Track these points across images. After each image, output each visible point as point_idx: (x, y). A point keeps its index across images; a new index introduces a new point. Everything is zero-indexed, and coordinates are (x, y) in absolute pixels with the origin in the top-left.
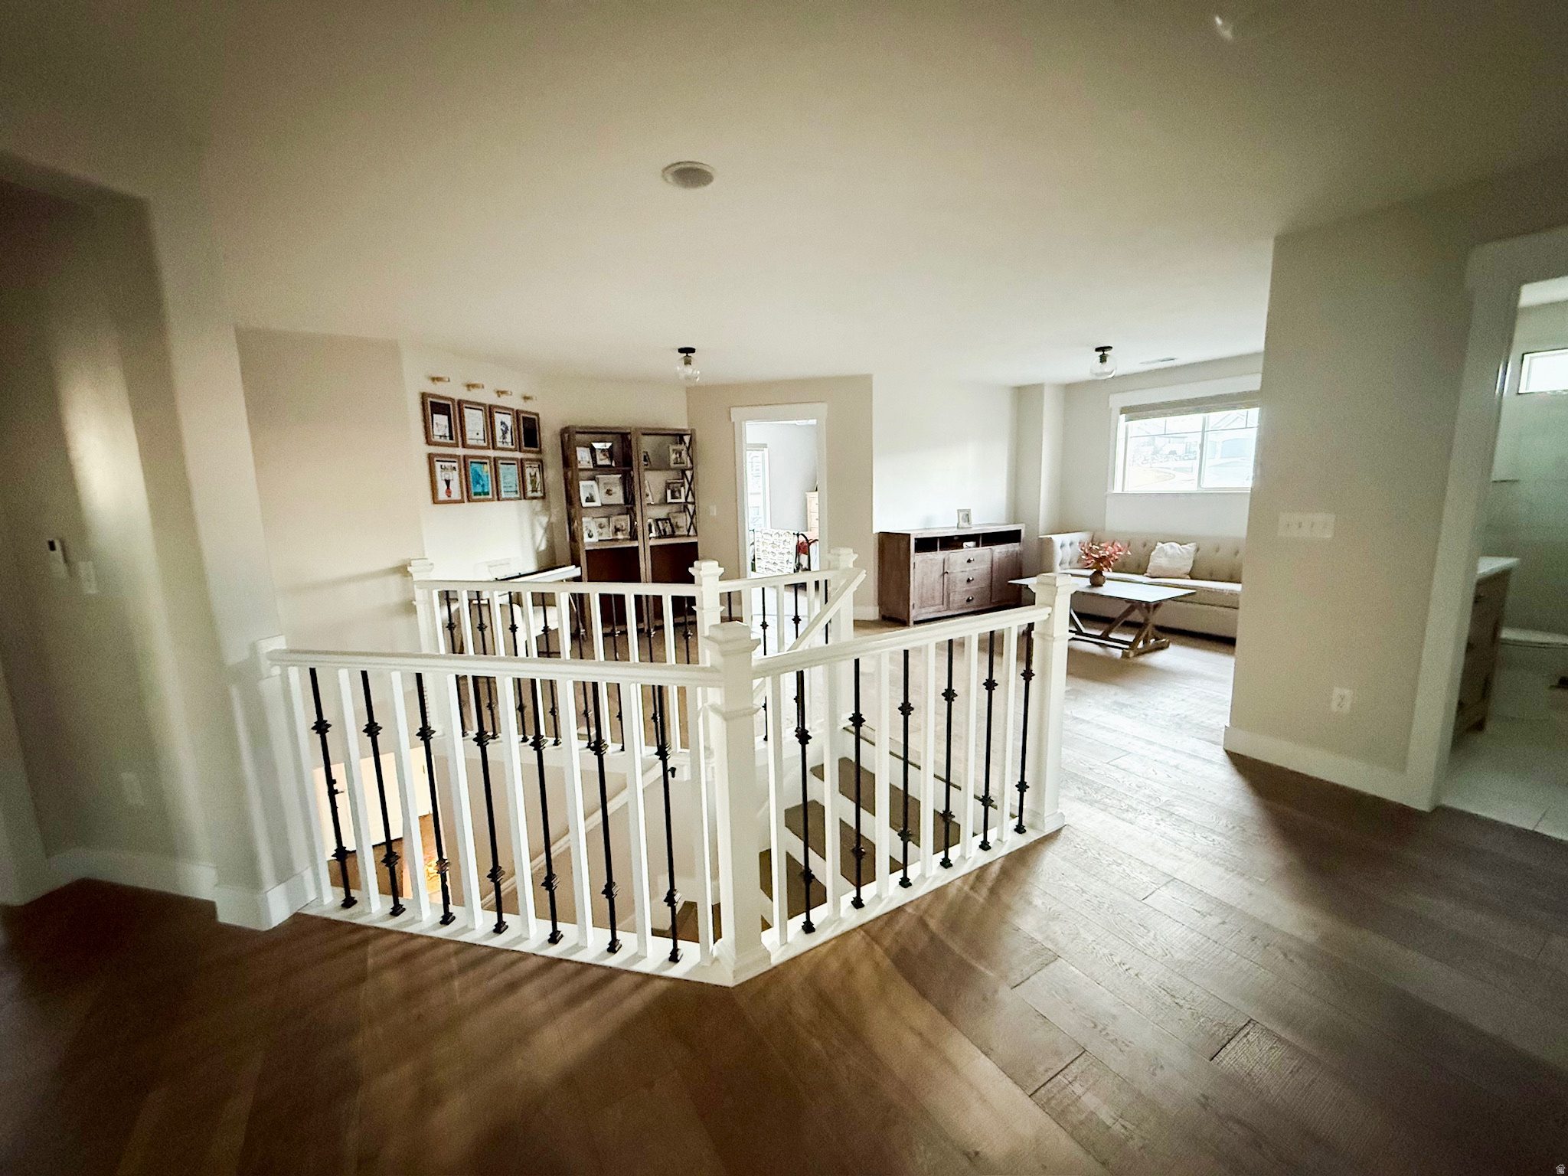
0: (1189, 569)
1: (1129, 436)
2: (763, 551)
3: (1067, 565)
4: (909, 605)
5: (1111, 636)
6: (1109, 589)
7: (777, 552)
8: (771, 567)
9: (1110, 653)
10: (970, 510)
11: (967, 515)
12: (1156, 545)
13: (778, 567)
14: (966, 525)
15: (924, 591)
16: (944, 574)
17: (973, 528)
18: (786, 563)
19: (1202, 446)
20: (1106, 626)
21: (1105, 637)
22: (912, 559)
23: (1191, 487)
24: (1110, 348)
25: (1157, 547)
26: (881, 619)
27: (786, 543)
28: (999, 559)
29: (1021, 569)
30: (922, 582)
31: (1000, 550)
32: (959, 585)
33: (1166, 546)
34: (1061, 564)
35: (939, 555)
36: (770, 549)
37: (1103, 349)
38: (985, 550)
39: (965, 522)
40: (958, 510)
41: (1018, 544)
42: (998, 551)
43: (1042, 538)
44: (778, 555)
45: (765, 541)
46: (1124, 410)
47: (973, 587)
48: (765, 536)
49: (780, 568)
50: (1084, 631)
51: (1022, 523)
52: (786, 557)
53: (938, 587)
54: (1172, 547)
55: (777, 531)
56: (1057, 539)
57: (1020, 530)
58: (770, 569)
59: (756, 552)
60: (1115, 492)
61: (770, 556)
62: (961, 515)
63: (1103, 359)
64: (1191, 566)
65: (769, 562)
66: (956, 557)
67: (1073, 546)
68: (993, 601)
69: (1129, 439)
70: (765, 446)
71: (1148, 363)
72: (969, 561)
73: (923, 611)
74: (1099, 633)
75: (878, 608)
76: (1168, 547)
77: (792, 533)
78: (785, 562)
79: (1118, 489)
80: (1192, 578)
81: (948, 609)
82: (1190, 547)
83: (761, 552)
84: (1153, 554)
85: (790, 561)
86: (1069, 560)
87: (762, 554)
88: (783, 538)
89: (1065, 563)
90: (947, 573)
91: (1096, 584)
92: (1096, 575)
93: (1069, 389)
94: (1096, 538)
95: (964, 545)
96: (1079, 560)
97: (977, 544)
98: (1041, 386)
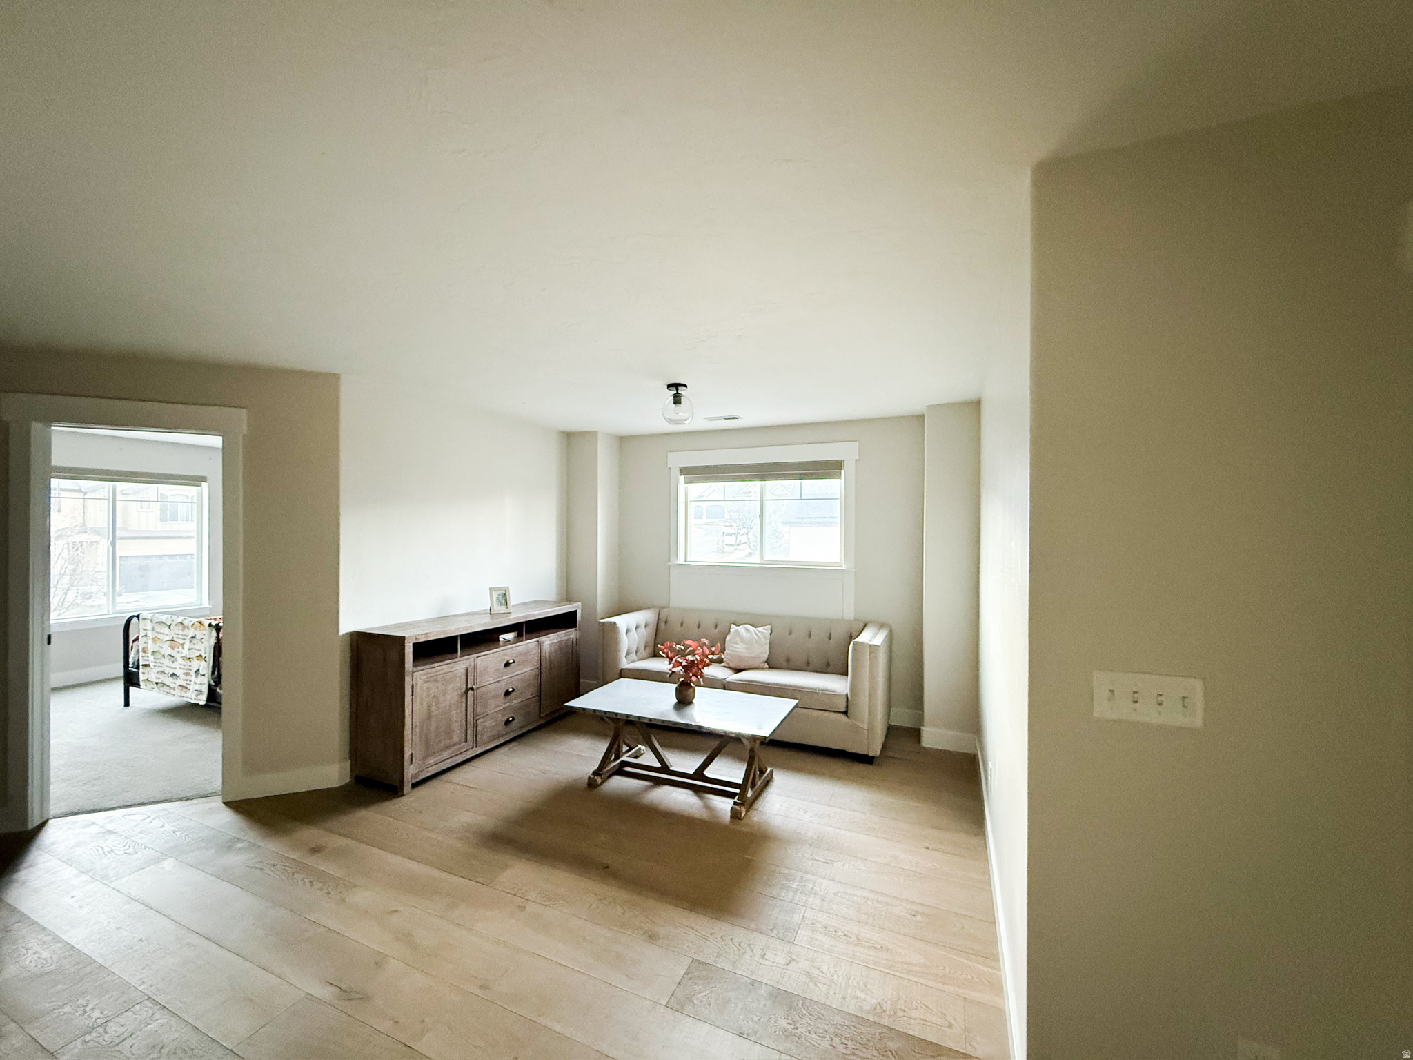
0: (766, 656)
2: (154, 652)
3: (634, 656)
4: (403, 757)
5: (706, 772)
7: (178, 656)
8: (168, 681)
9: (713, 810)
10: (508, 588)
11: (505, 595)
12: (730, 628)
13: (180, 682)
14: (503, 609)
15: (433, 728)
16: (466, 692)
17: (513, 616)
18: (194, 675)
19: (761, 517)
21: (698, 776)
22: (408, 680)
23: (755, 560)
24: (685, 386)
25: (731, 630)
26: (353, 781)
27: (195, 641)
28: (550, 653)
29: (578, 666)
30: (429, 714)
31: (550, 641)
32: (492, 703)
33: (741, 629)
34: (628, 654)
35: (458, 665)
36: (167, 650)
37: (676, 386)
38: (530, 644)
39: (501, 605)
40: (490, 589)
41: (573, 629)
42: (548, 642)
43: (603, 623)
44: (180, 661)
45: (159, 636)
46: (685, 471)
47: (515, 701)
48: (158, 628)
49: (184, 684)
50: (672, 766)
51: (577, 601)
52: (195, 665)
53: (457, 715)
54: (747, 630)
55: (180, 619)
56: (622, 621)
57: (576, 611)
58: (164, 685)
59: (141, 654)
60: (678, 563)
61: (166, 661)
62: (495, 595)
63: (677, 400)
64: (768, 653)
65: (163, 672)
66: (487, 661)
67: (639, 630)
68: (542, 715)
69: (688, 501)
70: (204, 479)
71: (713, 419)
72: (507, 664)
73: (432, 761)
74: (693, 770)
75: (348, 764)
76: (743, 631)
77: (207, 623)
78: (193, 673)
79: (681, 560)
80: (771, 666)
81: (476, 743)
82: (765, 630)
83: (150, 654)
84: (728, 638)
85: (201, 672)
86: (635, 649)
87: (151, 658)
88: (191, 633)
89: (631, 653)
90: (472, 689)
91: (684, 701)
92: (684, 688)
93: (624, 442)
94: (663, 618)
95: (501, 639)
96: (646, 647)
97: (520, 635)
98: (593, 434)
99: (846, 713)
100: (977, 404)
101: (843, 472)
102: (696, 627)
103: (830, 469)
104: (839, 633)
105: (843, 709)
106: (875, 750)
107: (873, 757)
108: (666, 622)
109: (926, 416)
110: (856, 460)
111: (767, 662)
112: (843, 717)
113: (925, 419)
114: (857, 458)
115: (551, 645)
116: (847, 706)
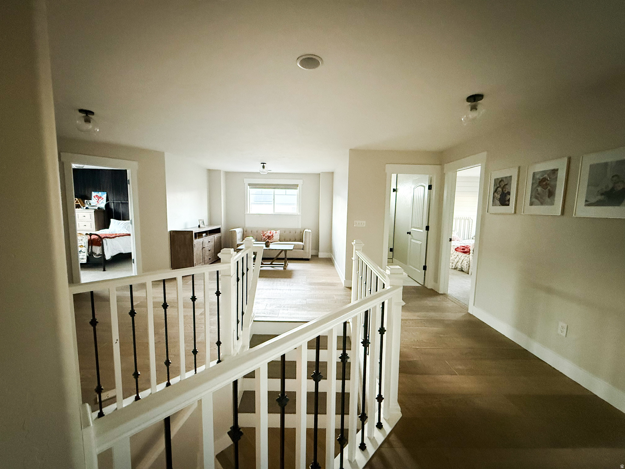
1: (250, 194)
4: (193, 265)
5: (273, 263)
6: (272, 246)
9: (276, 268)
10: (203, 220)
11: (203, 222)
14: (203, 226)
15: (197, 257)
16: (203, 248)
17: (206, 228)
19: (274, 199)
20: (271, 261)
21: (271, 264)
22: (194, 243)
23: (272, 212)
24: (266, 164)
29: (221, 244)
30: (197, 253)
32: (207, 252)
34: (238, 240)
37: (264, 163)
38: (211, 237)
40: (199, 220)
41: (221, 233)
43: (232, 231)
46: (249, 185)
47: (211, 253)
50: (264, 263)
53: (201, 255)
56: (237, 230)
57: (219, 228)
62: (200, 222)
63: (264, 167)
64: (279, 238)
66: (206, 241)
67: (240, 233)
69: (250, 195)
74: (269, 263)
79: (248, 213)
80: (280, 241)
81: (205, 263)
82: (278, 231)
90: (204, 248)
91: (267, 246)
92: (267, 243)
93: (227, 173)
94: (245, 230)
95: (203, 235)
96: (241, 239)
97: (207, 235)
98: (220, 171)
99: (303, 249)
100: (333, 173)
101: (298, 187)
102: (256, 232)
103: (295, 186)
104: (298, 232)
105: (302, 248)
106: (310, 257)
107: (309, 259)
108: (246, 231)
109: (321, 174)
110: (302, 185)
111: (279, 240)
112: (302, 250)
113: (321, 175)
114: (302, 184)
115: (216, 237)
116: (303, 248)
